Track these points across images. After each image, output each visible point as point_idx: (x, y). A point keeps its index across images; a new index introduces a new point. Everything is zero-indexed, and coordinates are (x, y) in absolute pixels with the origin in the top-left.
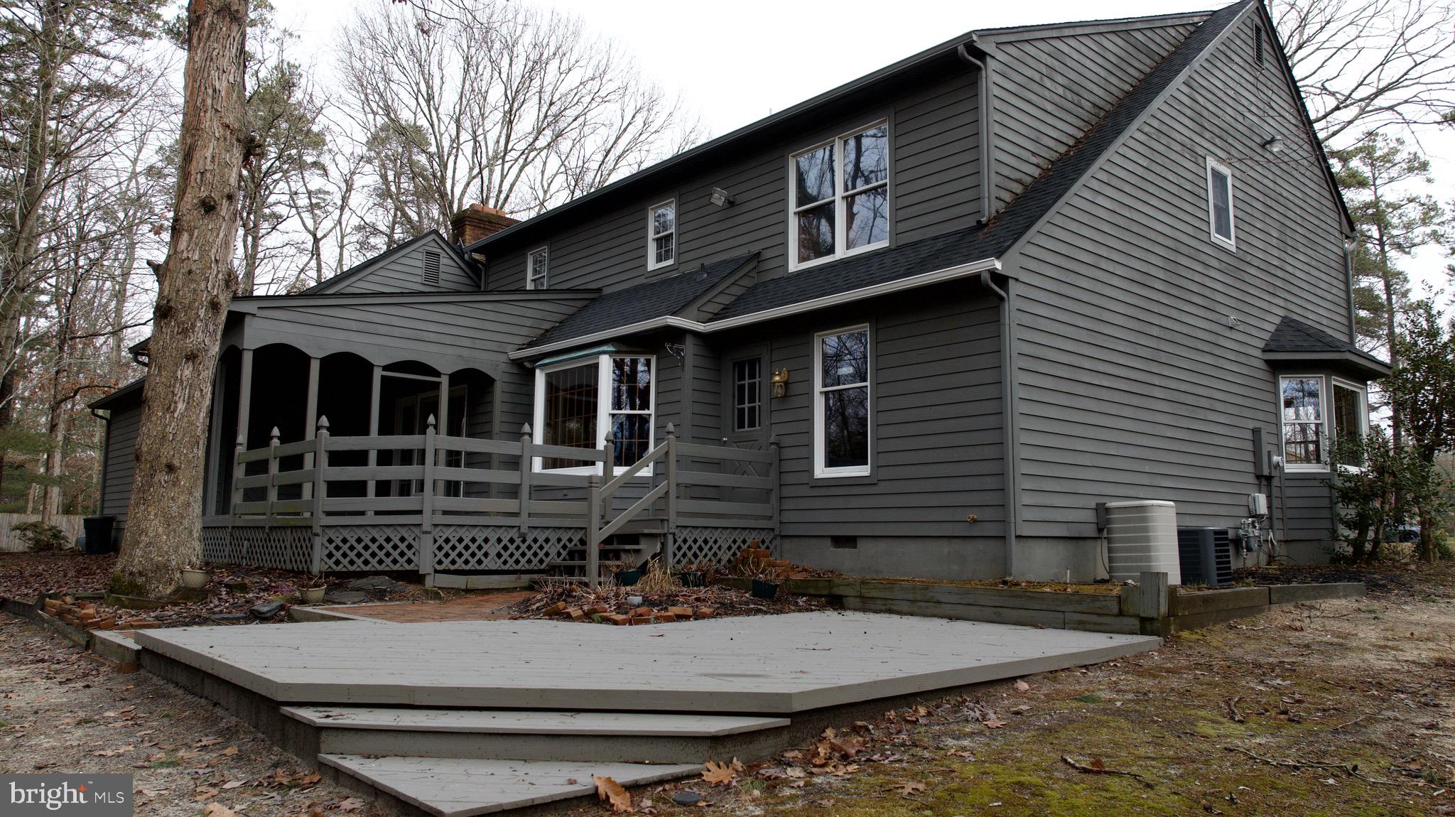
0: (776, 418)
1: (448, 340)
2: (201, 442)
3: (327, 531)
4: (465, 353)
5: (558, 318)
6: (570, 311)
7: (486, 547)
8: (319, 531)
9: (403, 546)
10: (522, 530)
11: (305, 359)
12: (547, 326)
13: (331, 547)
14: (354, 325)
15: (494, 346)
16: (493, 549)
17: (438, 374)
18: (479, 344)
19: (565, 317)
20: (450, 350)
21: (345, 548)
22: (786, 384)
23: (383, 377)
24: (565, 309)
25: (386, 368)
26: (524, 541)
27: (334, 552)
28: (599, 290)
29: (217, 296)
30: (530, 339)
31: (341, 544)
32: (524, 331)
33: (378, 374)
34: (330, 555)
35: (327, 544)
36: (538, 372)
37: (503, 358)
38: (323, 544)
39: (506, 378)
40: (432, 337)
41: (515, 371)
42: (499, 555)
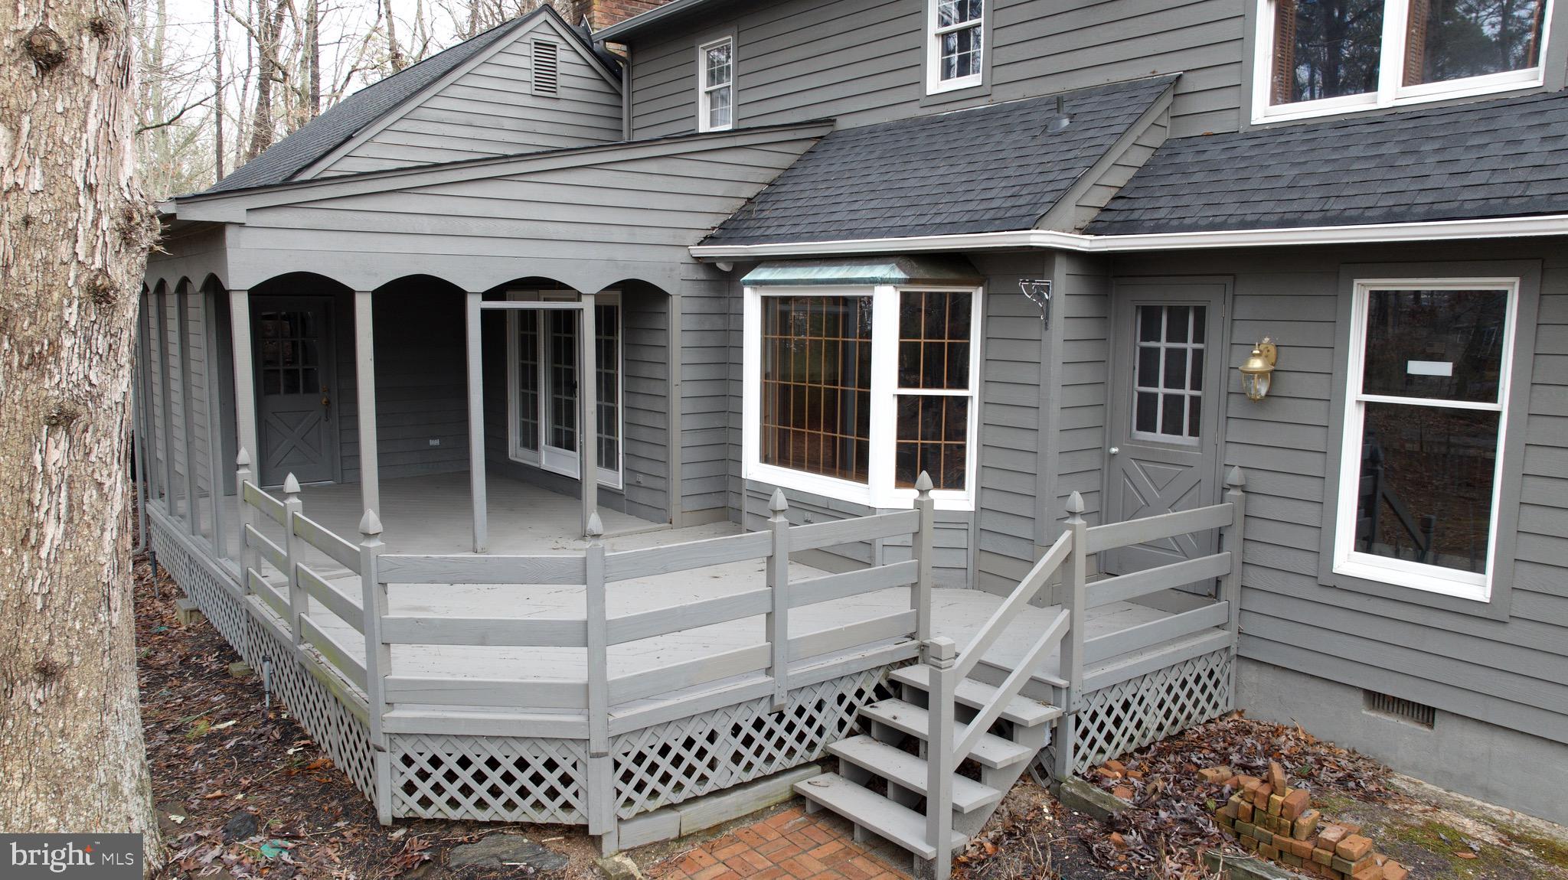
0: (1237, 431)
1: (589, 233)
2: (116, 595)
3: (399, 741)
4: (620, 254)
5: (769, 176)
6: (786, 161)
7: (712, 750)
8: (383, 742)
9: (552, 779)
10: (777, 702)
11: (345, 295)
12: (749, 192)
13: (411, 773)
14: (427, 225)
15: (665, 237)
16: (722, 749)
17: (578, 296)
18: (641, 236)
19: (777, 173)
20: (592, 252)
21: (438, 776)
22: (1273, 375)
23: (485, 313)
24: (780, 159)
25: (488, 295)
26: (780, 718)
27: (417, 782)
28: (830, 121)
29: (103, 271)
30: (723, 218)
31: (429, 768)
32: (714, 205)
33: (475, 308)
34: (410, 788)
35: (402, 767)
36: (748, 292)
37: (681, 256)
38: (393, 767)
39: (689, 289)
40: (563, 231)
41: (701, 276)
42: (737, 758)
